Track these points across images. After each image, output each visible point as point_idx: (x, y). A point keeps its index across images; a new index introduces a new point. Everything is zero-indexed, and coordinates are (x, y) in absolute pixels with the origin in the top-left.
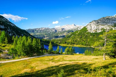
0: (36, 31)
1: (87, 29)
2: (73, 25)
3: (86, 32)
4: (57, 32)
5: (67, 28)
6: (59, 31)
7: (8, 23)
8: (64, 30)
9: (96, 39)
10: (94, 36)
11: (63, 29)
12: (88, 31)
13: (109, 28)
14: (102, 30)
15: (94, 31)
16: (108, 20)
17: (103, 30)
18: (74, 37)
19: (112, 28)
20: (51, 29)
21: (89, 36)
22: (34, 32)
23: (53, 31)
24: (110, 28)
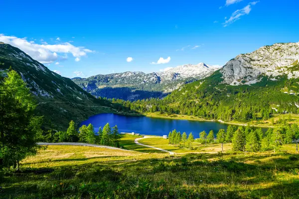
0: (112, 80)
1: (221, 75)
2: (200, 64)
3: (219, 83)
4: (161, 82)
5: (186, 73)
6: (166, 81)
7: (28, 64)
8: (177, 78)
9: (240, 100)
10: (236, 93)
11: (175, 75)
12: (223, 80)
13: (279, 74)
14: (259, 77)
15: (238, 81)
16: (278, 53)
17: (261, 78)
18: (186, 96)
19: (286, 73)
20: (148, 75)
21: (225, 94)
22: (108, 81)
23: (152, 79)
24: (281, 74)
